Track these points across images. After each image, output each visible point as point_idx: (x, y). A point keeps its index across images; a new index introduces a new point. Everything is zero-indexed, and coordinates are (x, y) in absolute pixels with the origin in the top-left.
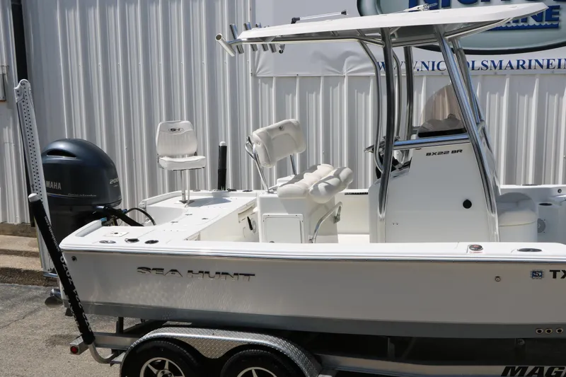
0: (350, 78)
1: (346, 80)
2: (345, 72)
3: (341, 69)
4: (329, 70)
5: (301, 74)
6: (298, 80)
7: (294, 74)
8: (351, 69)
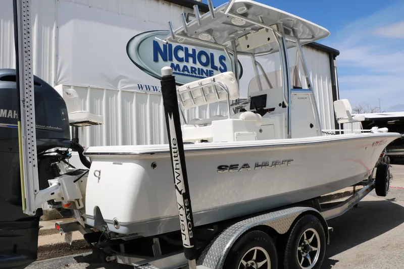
0: (122, 91)
1: (119, 94)
2: (119, 88)
3: (116, 86)
4: (109, 86)
5: (91, 86)
6: (89, 90)
7: (87, 85)
8: (123, 86)
